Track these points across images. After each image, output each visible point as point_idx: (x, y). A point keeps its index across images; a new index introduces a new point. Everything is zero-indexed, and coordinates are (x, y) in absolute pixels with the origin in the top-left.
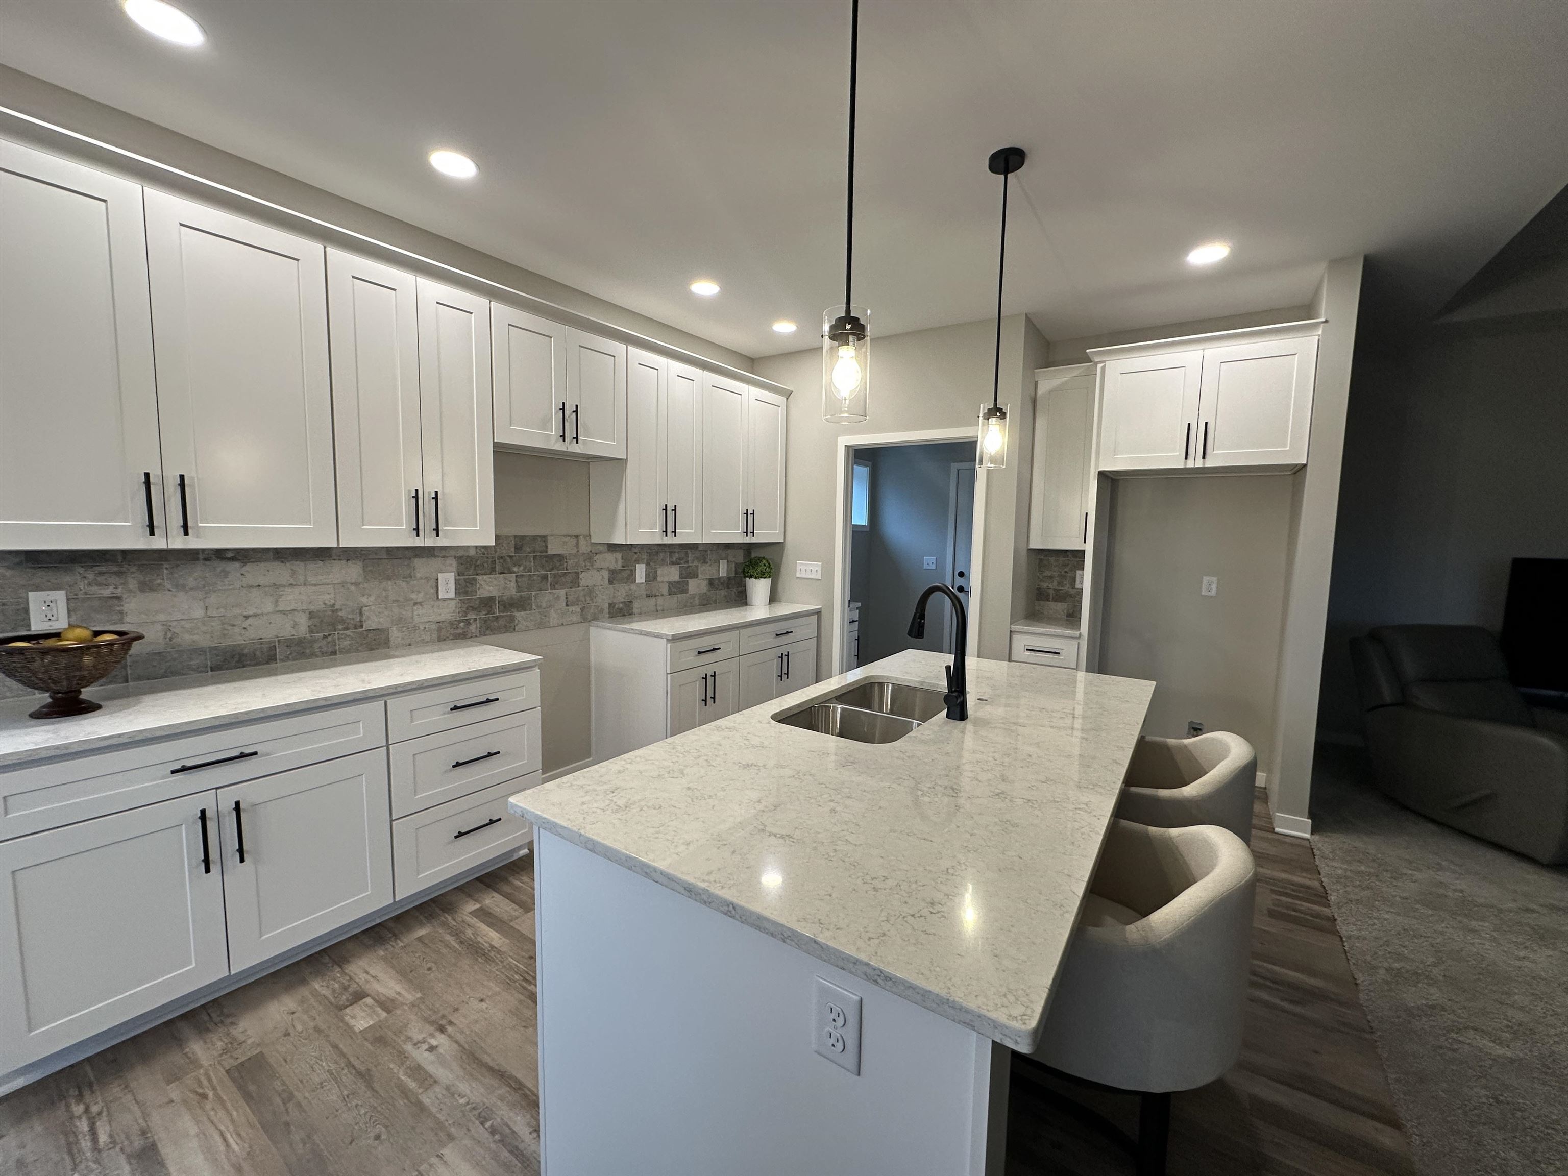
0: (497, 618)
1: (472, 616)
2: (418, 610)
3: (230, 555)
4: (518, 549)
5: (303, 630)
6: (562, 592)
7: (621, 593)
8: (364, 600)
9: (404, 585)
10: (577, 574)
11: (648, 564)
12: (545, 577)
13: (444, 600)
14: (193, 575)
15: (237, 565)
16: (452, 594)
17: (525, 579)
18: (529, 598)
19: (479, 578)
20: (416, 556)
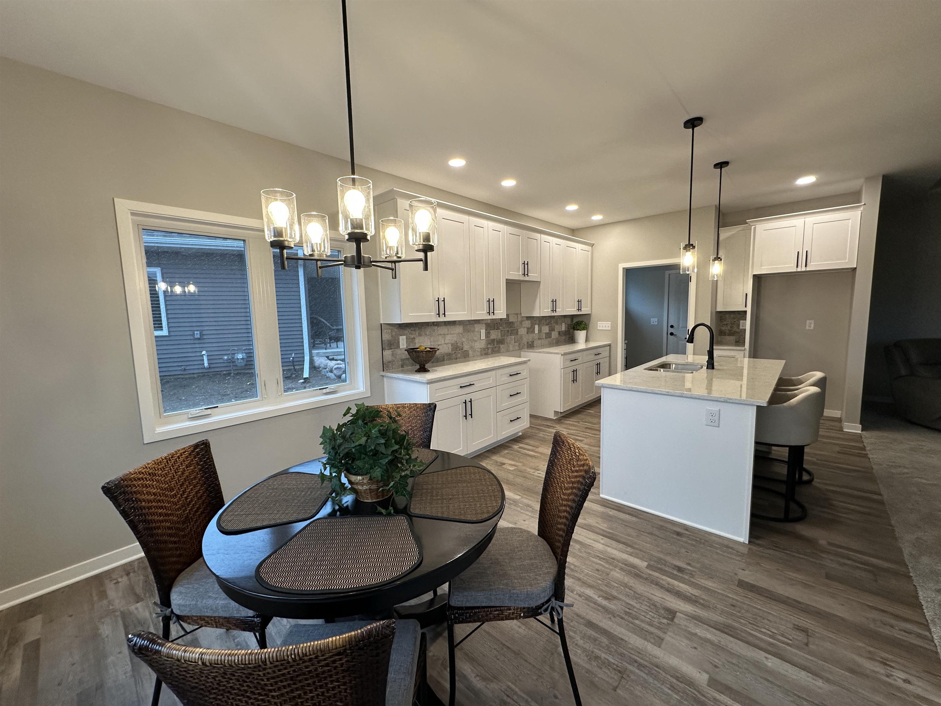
0: (495, 347)
1: (489, 346)
2: (476, 344)
3: (435, 324)
5: (450, 351)
6: (513, 337)
7: (530, 337)
8: (463, 339)
9: (472, 334)
10: (517, 329)
11: (539, 325)
12: (508, 331)
13: (482, 340)
14: (428, 330)
15: (436, 327)
16: (484, 338)
17: (503, 332)
18: (504, 340)
19: (491, 331)
20: (476, 323)
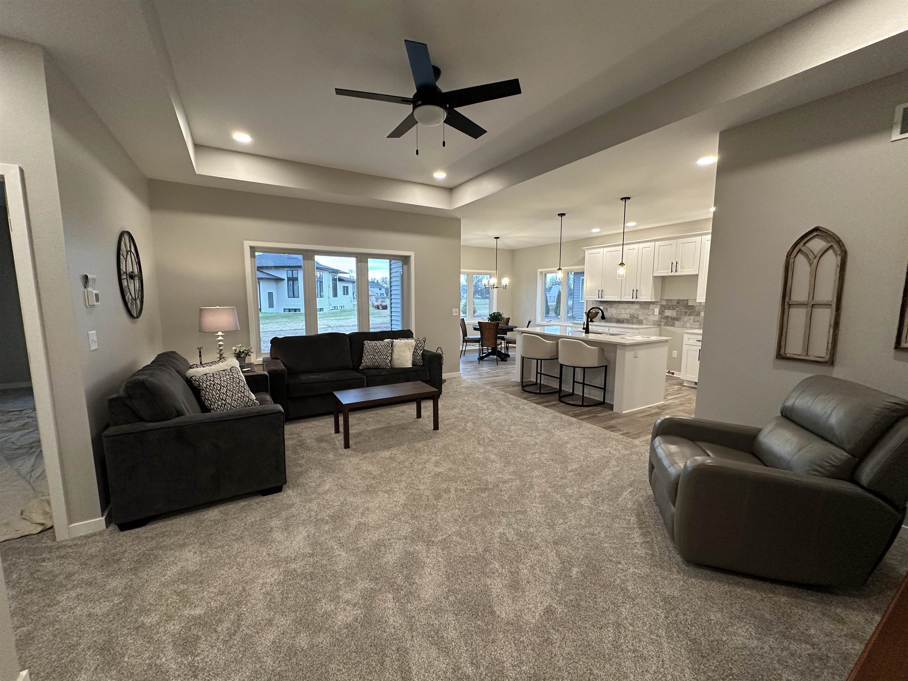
0: (669, 322)
2: (650, 317)
4: (678, 303)
8: (639, 313)
9: (647, 310)
13: (656, 315)
18: (680, 318)
19: (666, 310)
